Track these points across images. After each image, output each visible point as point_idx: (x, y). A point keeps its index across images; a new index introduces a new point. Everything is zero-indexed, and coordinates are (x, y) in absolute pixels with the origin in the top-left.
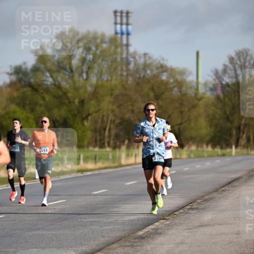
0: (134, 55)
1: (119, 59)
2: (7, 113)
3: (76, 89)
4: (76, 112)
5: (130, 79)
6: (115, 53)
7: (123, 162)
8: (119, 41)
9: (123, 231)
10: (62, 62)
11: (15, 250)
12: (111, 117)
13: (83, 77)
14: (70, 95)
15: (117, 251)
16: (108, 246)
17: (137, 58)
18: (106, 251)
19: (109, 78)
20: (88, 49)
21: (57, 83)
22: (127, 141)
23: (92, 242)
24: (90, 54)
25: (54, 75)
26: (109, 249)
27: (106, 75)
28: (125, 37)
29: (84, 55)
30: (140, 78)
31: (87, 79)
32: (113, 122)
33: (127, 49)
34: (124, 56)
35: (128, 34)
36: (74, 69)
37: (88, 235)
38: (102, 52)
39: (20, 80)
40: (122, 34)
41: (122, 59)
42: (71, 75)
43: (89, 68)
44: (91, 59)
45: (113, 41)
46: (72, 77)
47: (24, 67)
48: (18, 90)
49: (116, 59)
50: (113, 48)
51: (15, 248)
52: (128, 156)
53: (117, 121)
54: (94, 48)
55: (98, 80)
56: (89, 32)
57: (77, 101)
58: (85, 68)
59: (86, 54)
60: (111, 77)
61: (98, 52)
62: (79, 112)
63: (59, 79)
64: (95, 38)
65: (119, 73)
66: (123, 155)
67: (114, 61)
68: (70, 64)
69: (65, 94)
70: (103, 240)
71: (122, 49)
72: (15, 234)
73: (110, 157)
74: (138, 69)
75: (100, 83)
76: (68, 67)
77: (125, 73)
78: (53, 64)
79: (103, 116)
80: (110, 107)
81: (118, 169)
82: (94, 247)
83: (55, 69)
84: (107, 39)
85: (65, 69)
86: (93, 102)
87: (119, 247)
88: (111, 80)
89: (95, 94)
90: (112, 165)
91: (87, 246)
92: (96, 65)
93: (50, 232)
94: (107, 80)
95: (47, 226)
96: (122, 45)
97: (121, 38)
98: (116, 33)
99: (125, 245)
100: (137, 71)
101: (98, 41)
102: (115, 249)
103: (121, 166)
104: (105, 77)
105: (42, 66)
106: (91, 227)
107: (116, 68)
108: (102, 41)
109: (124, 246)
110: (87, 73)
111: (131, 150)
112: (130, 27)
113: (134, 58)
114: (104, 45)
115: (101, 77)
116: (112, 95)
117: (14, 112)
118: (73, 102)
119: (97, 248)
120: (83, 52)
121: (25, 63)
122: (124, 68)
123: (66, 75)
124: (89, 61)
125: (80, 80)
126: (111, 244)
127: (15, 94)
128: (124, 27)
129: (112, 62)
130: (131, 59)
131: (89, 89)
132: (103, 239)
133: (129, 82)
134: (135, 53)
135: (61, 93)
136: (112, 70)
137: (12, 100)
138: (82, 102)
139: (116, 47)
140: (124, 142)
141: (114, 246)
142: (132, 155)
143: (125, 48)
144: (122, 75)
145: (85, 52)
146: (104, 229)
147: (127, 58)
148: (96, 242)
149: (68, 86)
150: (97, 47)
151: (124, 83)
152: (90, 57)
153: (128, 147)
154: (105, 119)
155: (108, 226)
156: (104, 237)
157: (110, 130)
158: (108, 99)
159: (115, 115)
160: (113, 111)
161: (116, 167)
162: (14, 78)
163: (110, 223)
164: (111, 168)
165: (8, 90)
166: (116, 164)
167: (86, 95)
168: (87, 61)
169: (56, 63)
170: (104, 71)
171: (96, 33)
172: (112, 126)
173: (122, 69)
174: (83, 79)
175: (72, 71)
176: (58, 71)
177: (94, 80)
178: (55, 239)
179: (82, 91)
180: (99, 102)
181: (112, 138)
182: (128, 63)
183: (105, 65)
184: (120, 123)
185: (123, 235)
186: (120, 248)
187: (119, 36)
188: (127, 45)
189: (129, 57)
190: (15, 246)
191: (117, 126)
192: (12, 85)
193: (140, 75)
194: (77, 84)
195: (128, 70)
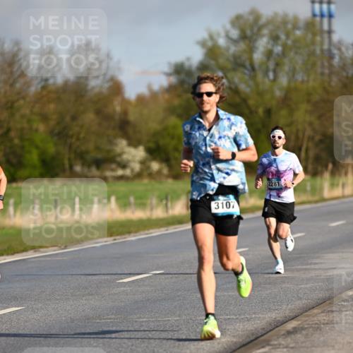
0: (339, 46)
1: (318, 52)
2: (165, 129)
3: (260, 94)
4: (260, 126)
5: (335, 79)
6: (313, 43)
7: (326, 194)
8: (318, 27)
9: (327, 290)
10: (240, 57)
11: (178, 318)
12: (309, 132)
13: (268, 76)
14: (251, 102)
15: (319, 318)
16: (306, 311)
17: (343, 49)
18: (304, 319)
19: (306, 78)
20: (275, 39)
21: (233, 87)
22: (330, 166)
23: (284, 307)
24: (277, 44)
25: (229, 75)
26: (308, 316)
27: (301, 74)
28: (325, 20)
29: (270, 47)
30: (347, 77)
31: (275, 80)
32: (311, 138)
33: (330, 38)
34: (326, 47)
35: (330, 16)
36: (257, 66)
37: (278, 297)
38: (295, 41)
39: (182, 83)
40: (322, 16)
41: (322, 50)
42: (252, 74)
43: (277, 64)
44: (280, 53)
45: (310, 26)
46: (253, 78)
47: (187, 64)
48: (179, 96)
49: (314, 51)
50: (310, 36)
51: (179, 316)
52: (333, 185)
53: (317, 138)
54: (283, 37)
55: (289, 82)
56: (276, 14)
57: (261, 111)
58: (271, 65)
59: (273, 46)
60: (308, 76)
61: (289, 42)
62: (264, 126)
63: (236, 80)
64: (285, 22)
65: (319, 70)
66: (326, 185)
67: (312, 53)
68: (251, 59)
69: (245, 101)
70: (299, 304)
71: (322, 37)
72: (178, 296)
73: (309, 188)
74: (344, 65)
75: (293, 85)
76: (247, 64)
77: (327, 71)
78: (228, 60)
79: (298, 131)
80: (308, 118)
81: (319, 205)
82: (287, 313)
83: (229, 66)
84: (301, 24)
85: (243, 66)
86: (284, 112)
87: (322, 312)
88: (308, 81)
89: (286, 101)
90: (310, 198)
91: (277, 311)
92: (286, 61)
93: (226, 294)
94: (303, 82)
95: (223, 285)
96: (322, 31)
97: (321, 23)
98: (314, 15)
99: (329, 309)
100: (343, 67)
101: (290, 26)
102: (316, 315)
103: (324, 200)
104: (299, 77)
105: (213, 62)
106: (284, 286)
107: (314, 64)
108: (295, 27)
109: (328, 311)
110: (275, 71)
111: (337, 177)
112: (333, 7)
113: (339, 49)
114: (298, 33)
115: (293, 76)
116: (308, 101)
117: (175, 127)
118: (256, 112)
119: (291, 314)
120: (268, 43)
121: (188, 59)
122: (326, 64)
123: (245, 74)
124: (278, 55)
125: (265, 81)
126: (310, 309)
127: (176, 102)
128: (325, 7)
129: (309, 55)
130: (335, 52)
131: (278, 93)
132: (299, 302)
133: (333, 84)
134: (340, 42)
135: (238, 100)
136: (309, 67)
137: (171, 110)
138: (268, 112)
139: (314, 35)
140: (326, 167)
141: (315, 311)
142: (338, 185)
143: (326, 36)
144: (322, 74)
145: (271, 42)
146: (300, 289)
147: (329, 50)
148: (290, 306)
149: (248, 90)
150: (288, 35)
151: (326, 84)
152: (278, 49)
153: (333, 174)
154: (301, 135)
155: (306, 284)
156: (300, 299)
157: (307, 150)
158: (304, 107)
159: (314, 130)
160: (311, 124)
161: (316, 202)
162: (173, 80)
163: (308, 280)
164: (310, 202)
165: (167, 96)
166: (316, 198)
167: (274, 103)
168: (274, 55)
169: (232, 59)
170: (298, 68)
171: (286, 15)
172: (310, 144)
173: (323, 66)
174: (269, 80)
175: (253, 69)
176: (234, 70)
177: (284, 81)
178: (233, 302)
179: (268, 97)
180: (292, 112)
181: (310, 161)
182: (331, 57)
183: (299, 60)
184: (321, 141)
185: (328, 295)
186: (323, 314)
187: (318, 19)
188: (330, 32)
189: (332, 48)
190: (178, 313)
191: (317, 145)
192: (170, 89)
193: (348, 73)
194: (261, 87)
195: (331, 66)
